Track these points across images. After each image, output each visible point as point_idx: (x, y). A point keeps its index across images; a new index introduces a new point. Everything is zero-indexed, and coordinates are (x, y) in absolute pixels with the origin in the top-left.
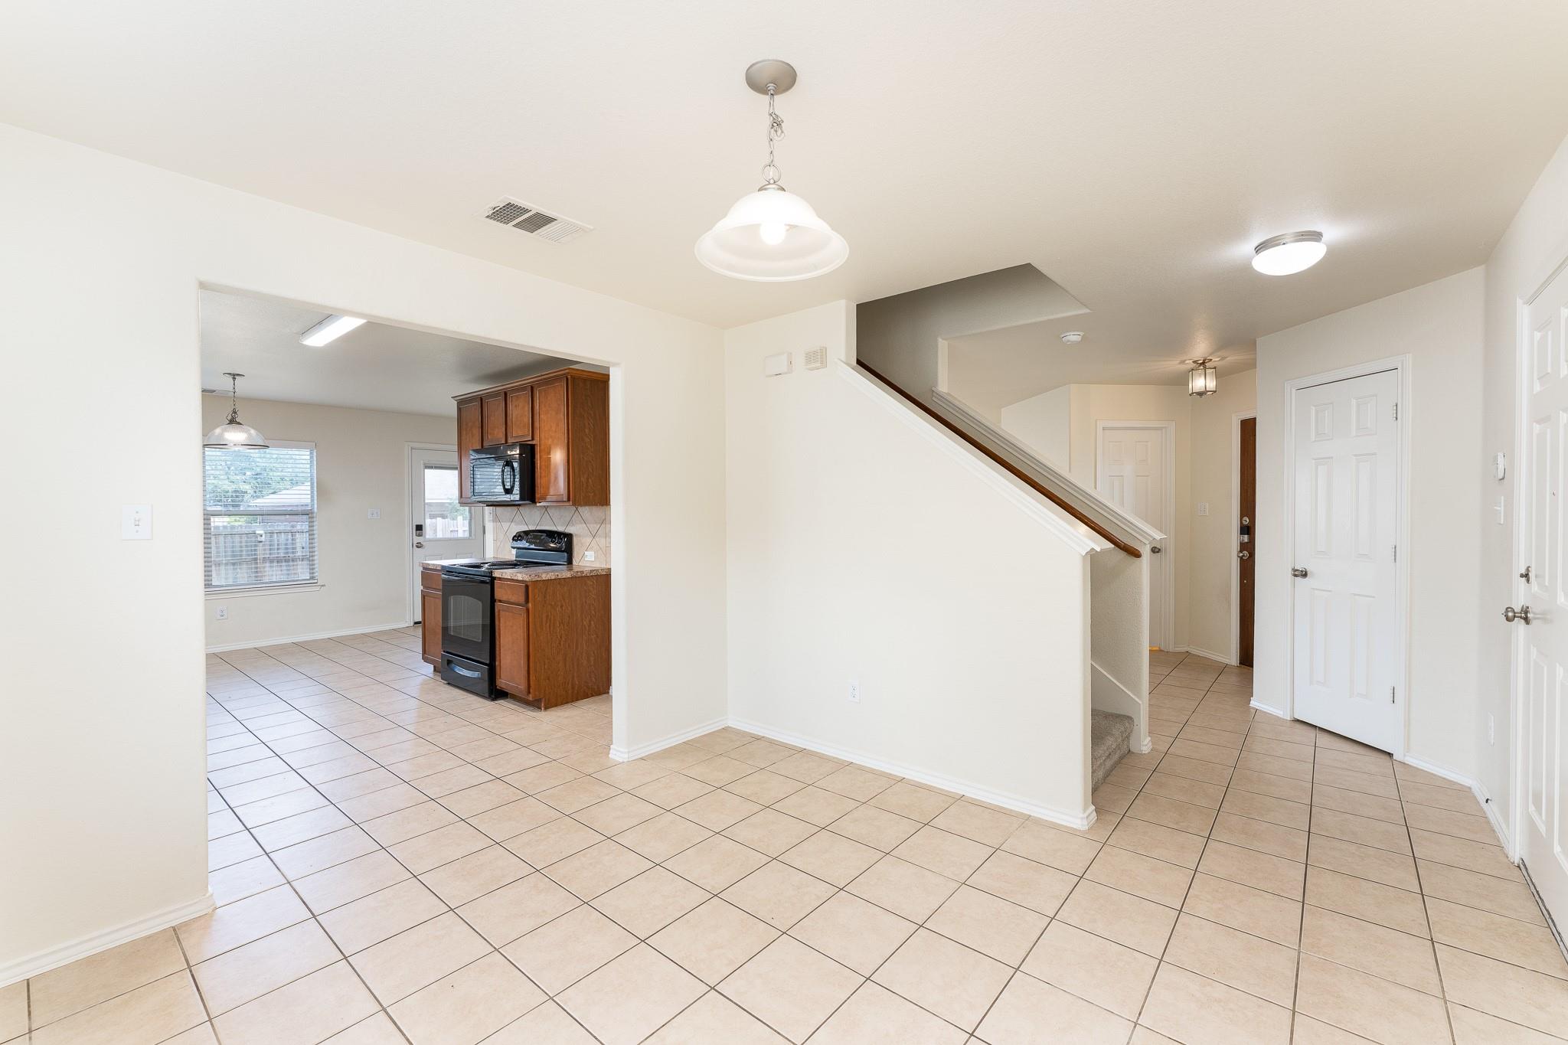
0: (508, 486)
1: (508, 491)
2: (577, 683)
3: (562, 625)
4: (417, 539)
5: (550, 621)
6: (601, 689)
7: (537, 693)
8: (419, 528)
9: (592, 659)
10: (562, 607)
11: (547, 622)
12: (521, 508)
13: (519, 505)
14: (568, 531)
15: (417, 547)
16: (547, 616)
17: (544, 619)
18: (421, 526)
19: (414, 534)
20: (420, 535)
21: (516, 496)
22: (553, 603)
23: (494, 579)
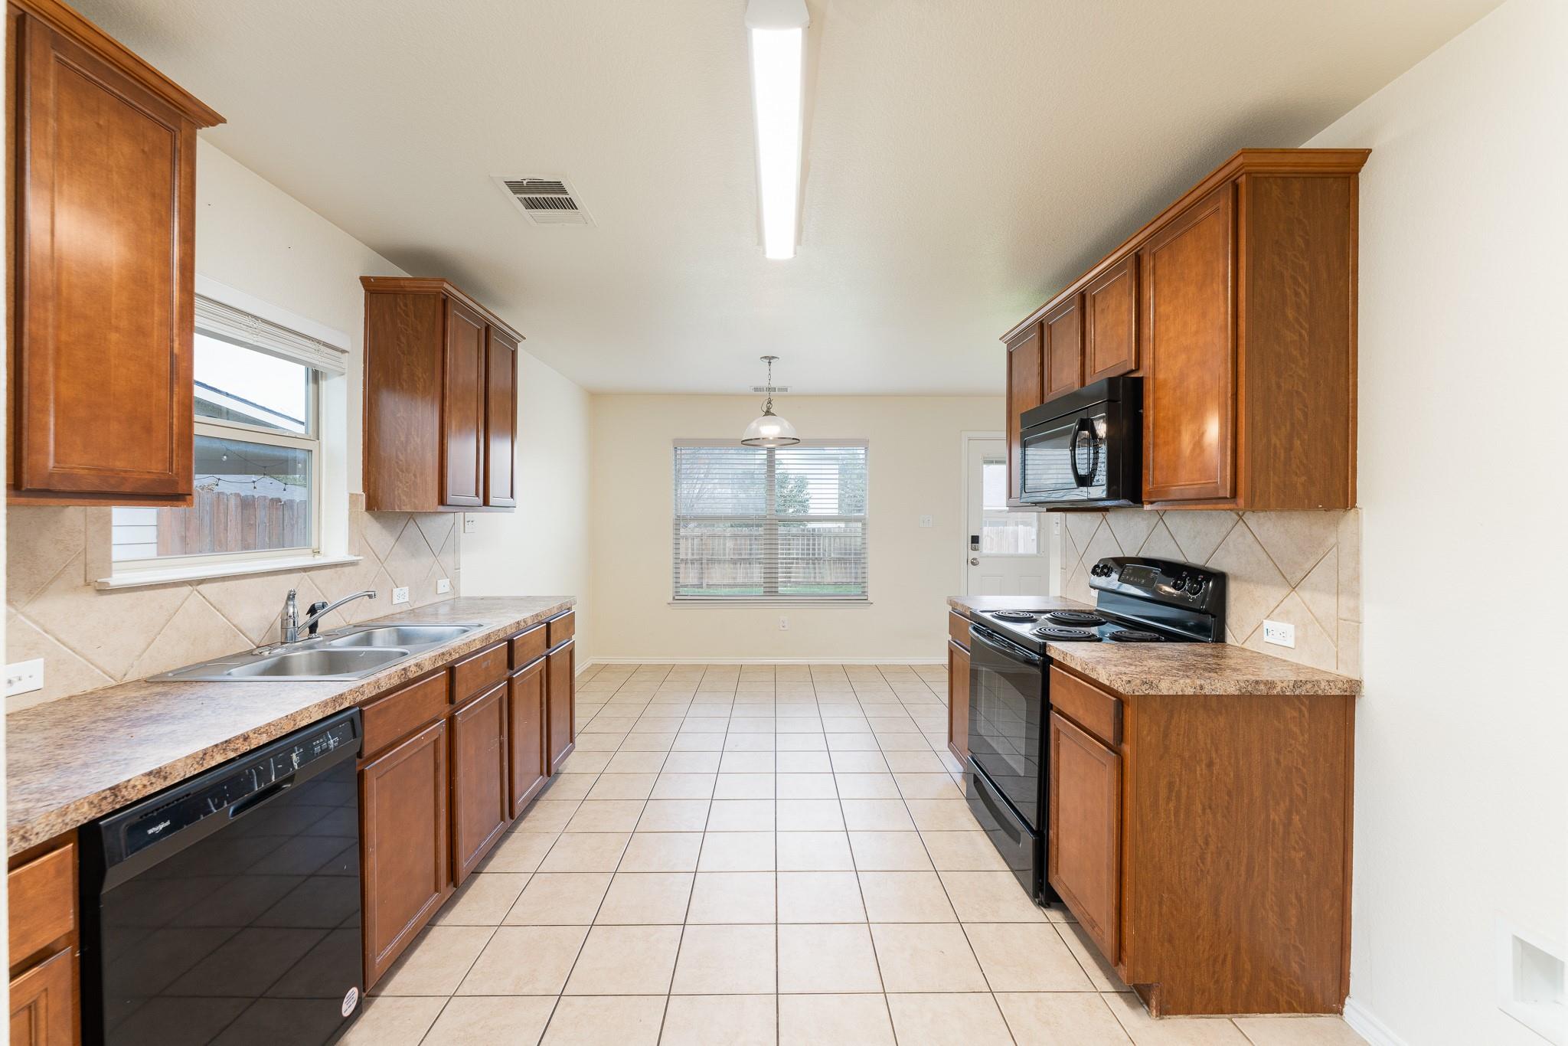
0: (1083, 471)
1: (1083, 481)
2: (1248, 966)
3: (1208, 811)
4: (973, 554)
5: (1178, 798)
6: (1319, 996)
7: (1140, 969)
8: (975, 540)
9: (1293, 912)
10: (1210, 765)
11: (1169, 799)
12: (1109, 516)
13: (1106, 509)
14: (1214, 565)
15: (973, 563)
16: (1170, 786)
17: (1163, 793)
18: (978, 537)
19: (970, 548)
20: (975, 549)
21: (1098, 491)
22: (1187, 754)
23: (1049, 660)
